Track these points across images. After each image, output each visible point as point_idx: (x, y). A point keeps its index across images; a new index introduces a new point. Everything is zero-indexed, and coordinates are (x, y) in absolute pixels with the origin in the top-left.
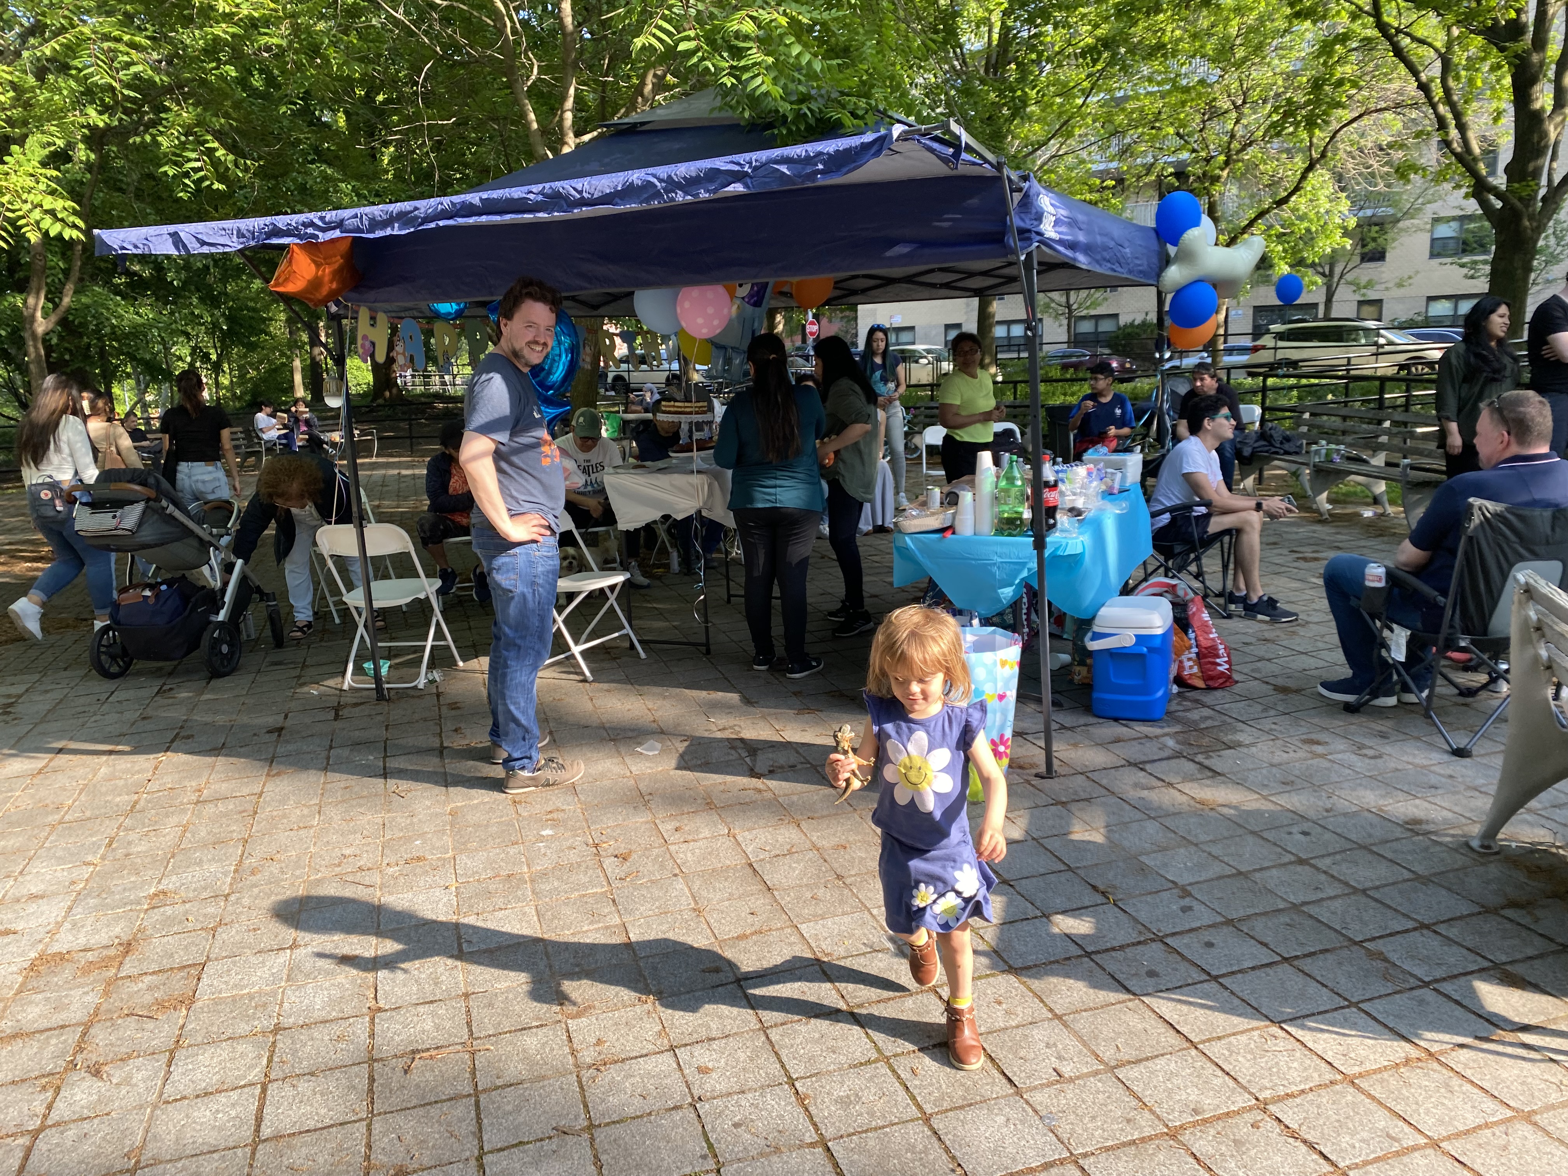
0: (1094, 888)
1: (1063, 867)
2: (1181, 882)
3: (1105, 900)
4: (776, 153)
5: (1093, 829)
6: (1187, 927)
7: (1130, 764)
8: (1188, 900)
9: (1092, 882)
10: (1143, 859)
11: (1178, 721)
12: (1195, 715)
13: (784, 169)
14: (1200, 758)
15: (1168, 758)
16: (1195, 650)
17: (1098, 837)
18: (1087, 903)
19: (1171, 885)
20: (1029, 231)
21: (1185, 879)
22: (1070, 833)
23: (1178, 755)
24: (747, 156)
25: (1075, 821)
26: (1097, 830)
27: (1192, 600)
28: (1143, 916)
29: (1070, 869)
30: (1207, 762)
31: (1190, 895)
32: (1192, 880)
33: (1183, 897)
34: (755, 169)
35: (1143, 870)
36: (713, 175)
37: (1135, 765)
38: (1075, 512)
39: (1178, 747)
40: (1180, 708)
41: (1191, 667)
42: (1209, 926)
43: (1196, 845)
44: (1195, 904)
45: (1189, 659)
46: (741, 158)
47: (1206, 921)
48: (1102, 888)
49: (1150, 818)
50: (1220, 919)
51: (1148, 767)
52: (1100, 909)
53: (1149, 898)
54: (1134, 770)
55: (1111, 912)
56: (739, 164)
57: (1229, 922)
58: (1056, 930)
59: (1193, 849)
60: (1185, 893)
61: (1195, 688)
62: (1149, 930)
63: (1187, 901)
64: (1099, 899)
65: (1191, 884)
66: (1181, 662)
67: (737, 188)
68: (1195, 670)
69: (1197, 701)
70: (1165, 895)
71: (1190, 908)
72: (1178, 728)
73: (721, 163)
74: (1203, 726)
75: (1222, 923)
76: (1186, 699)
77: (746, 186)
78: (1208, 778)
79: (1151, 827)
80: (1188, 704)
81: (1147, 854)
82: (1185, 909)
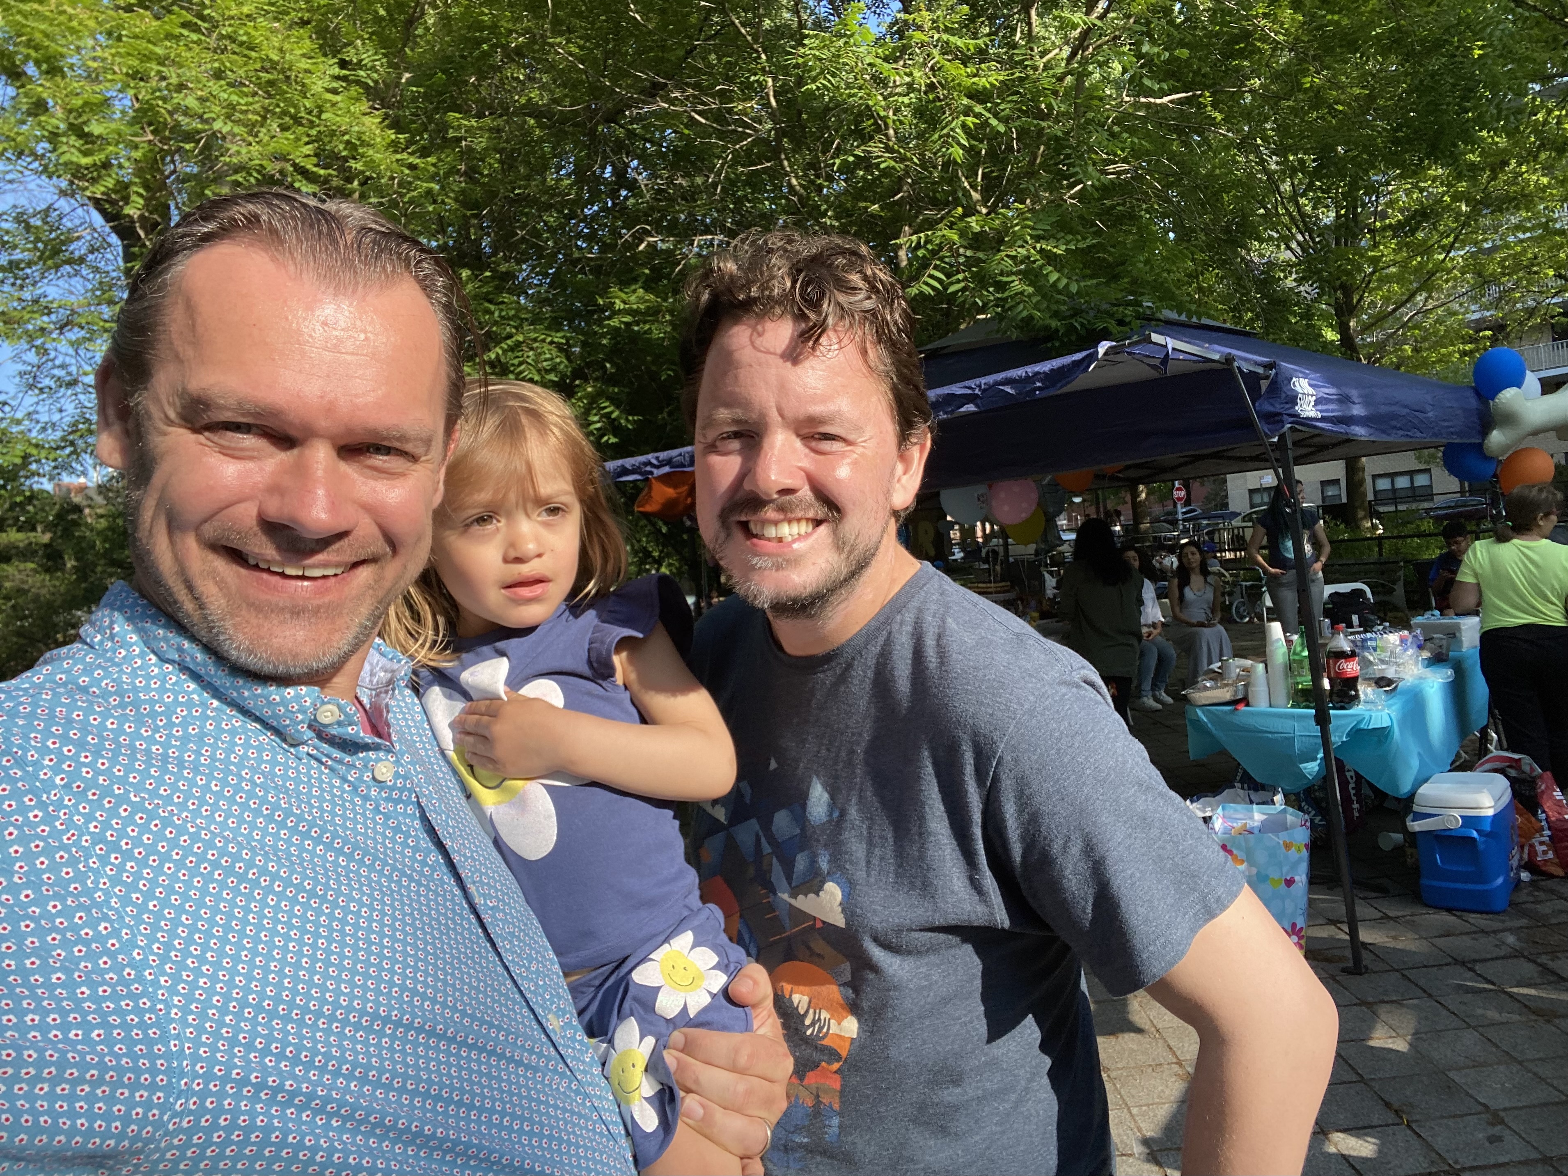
0: (1388, 1105)
1: (1355, 1078)
2: (1493, 1105)
3: (1398, 1121)
4: (1001, 376)
5: (1398, 1035)
6: (1492, 1161)
7: (1456, 962)
8: (1499, 1127)
9: (1387, 1097)
10: (1451, 1074)
11: (1525, 914)
12: (1545, 908)
13: (1008, 389)
14: (1544, 959)
15: (1504, 958)
16: (1547, 832)
17: (1401, 1045)
18: (1375, 1122)
19: (1480, 1108)
20: (1280, 414)
21: (1500, 1102)
22: (1371, 1038)
23: (1517, 954)
24: (977, 381)
25: (1379, 1026)
26: (1403, 1037)
27: (1540, 777)
28: (1440, 1143)
29: (1362, 1080)
30: (1551, 965)
31: (1502, 1122)
32: (1507, 1105)
33: (1493, 1125)
34: (984, 391)
35: (1450, 1088)
36: (951, 398)
37: (1463, 964)
38: (1382, 682)
39: (1518, 945)
40: (1531, 899)
41: (1545, 852)
42: (1520, 1162)
43: (1520, 1063)
44: (1507, 1134)
45: (1542, 843)
46: (972, 383)
47: (1517, 1156)
48: (1396, 1105)
49: (1469, 1026)
50: (1534, 1155)
51: (1478, 967)
52: (1390, 1130)
53: (1451, 1122)
54: (1460, 969)
55: (1402, 1134)
56: (970, 388)
57: (1546, 1160)
58: (1332, 1149)
59: (1515, 1068)
60: (1496, 1119)
61: (1551, 876)
62: (1444, 1160)
63: (1497, 1130)
64: (1391, 1118)
65: (1505, 1110)
66: (1532, 846)
67: (971, 408)
68: (1550, 855)
69: (1552, 891)
70: (1473, 1120)
71: (1500, 1139)
72: (1524, 922)
73: (956, 389)
74: (1554, 921)
75: (1537, 1161)
76: (1539, 889)
77: (977, 406)
78: (1550, 983)
79: (1469, 1038)
80: (1541, 895)
81: (1459, 1069)
82: (1493, 1139)
